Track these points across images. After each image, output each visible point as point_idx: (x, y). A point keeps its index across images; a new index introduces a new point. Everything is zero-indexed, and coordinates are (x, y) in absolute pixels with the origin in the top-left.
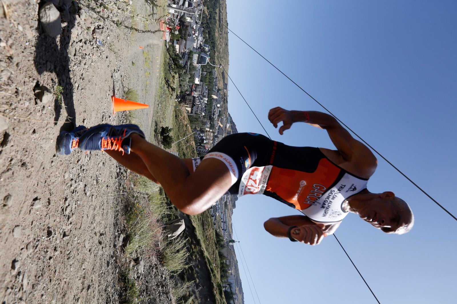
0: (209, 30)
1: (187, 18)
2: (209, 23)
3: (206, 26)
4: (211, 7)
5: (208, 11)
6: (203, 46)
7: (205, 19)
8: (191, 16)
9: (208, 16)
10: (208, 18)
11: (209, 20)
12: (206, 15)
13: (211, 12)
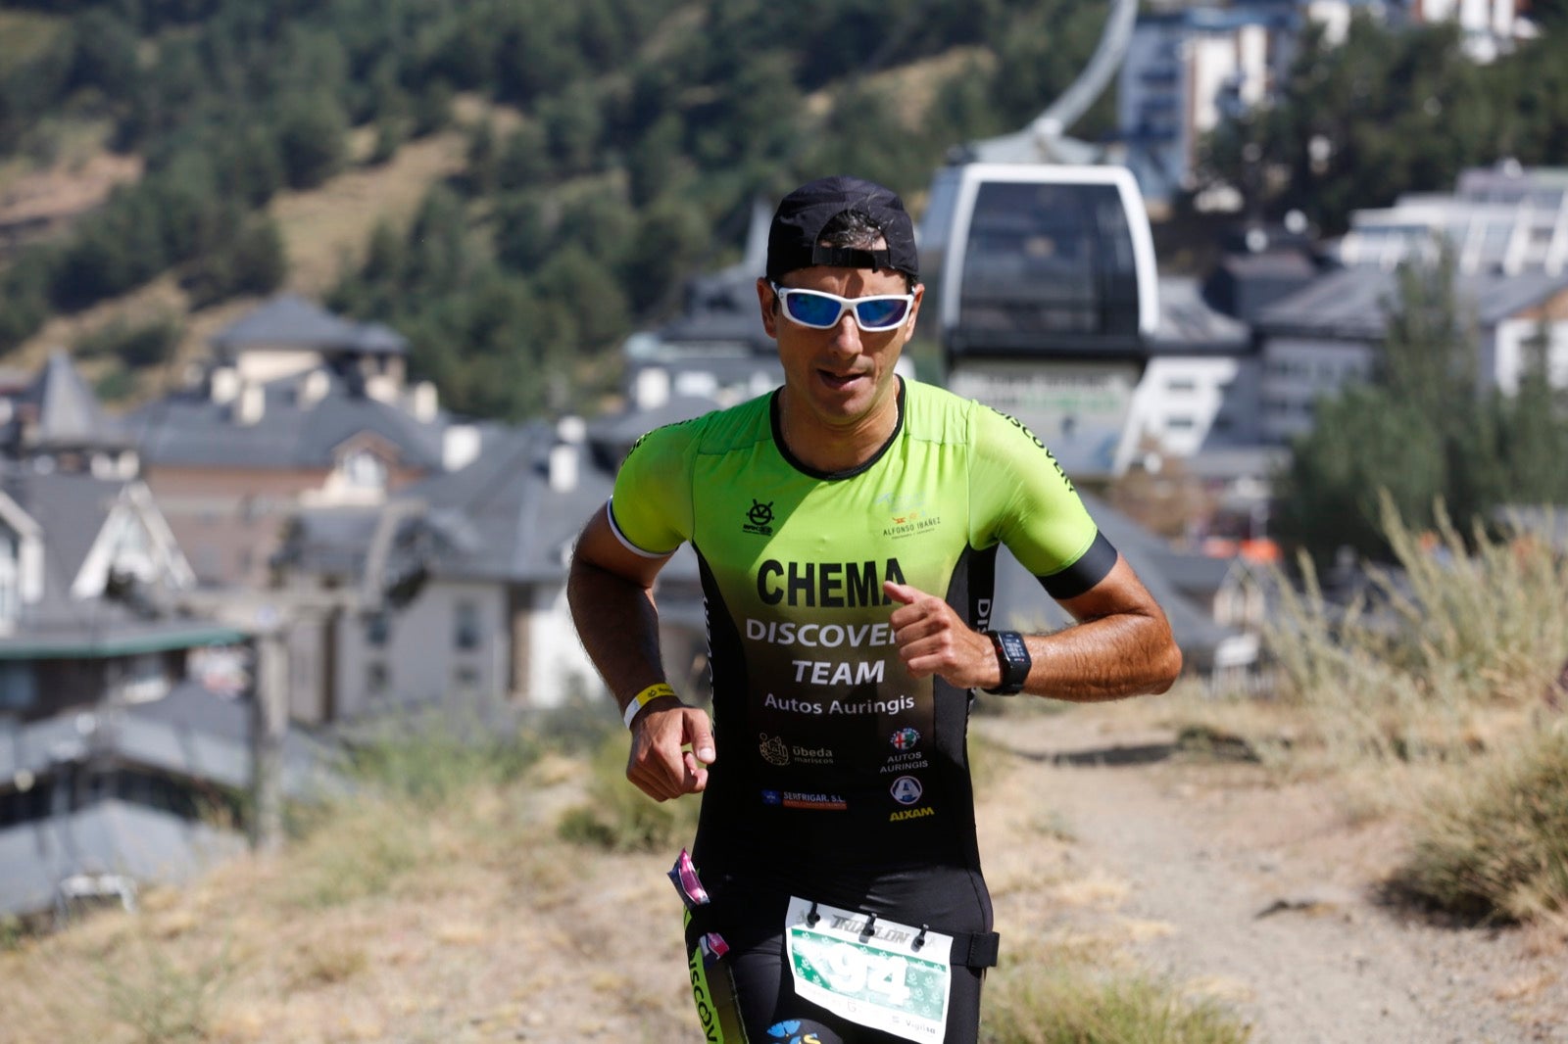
0: (777, 64)
1: (545, 689)
2: (619, 83)
3: (688, 146)
4: (261, 87)
5: (362, 142)
6: (1181, 168)
7: (551, 204)
8: (491, 608)
9: (480, 145)
10: (506, 122)
11: (557, 83)
12: (464, 185)
13: (361, 67)
